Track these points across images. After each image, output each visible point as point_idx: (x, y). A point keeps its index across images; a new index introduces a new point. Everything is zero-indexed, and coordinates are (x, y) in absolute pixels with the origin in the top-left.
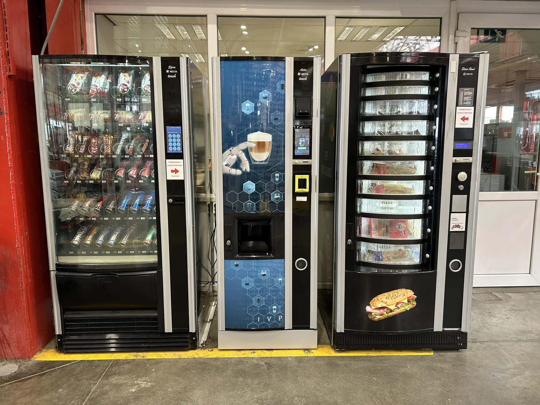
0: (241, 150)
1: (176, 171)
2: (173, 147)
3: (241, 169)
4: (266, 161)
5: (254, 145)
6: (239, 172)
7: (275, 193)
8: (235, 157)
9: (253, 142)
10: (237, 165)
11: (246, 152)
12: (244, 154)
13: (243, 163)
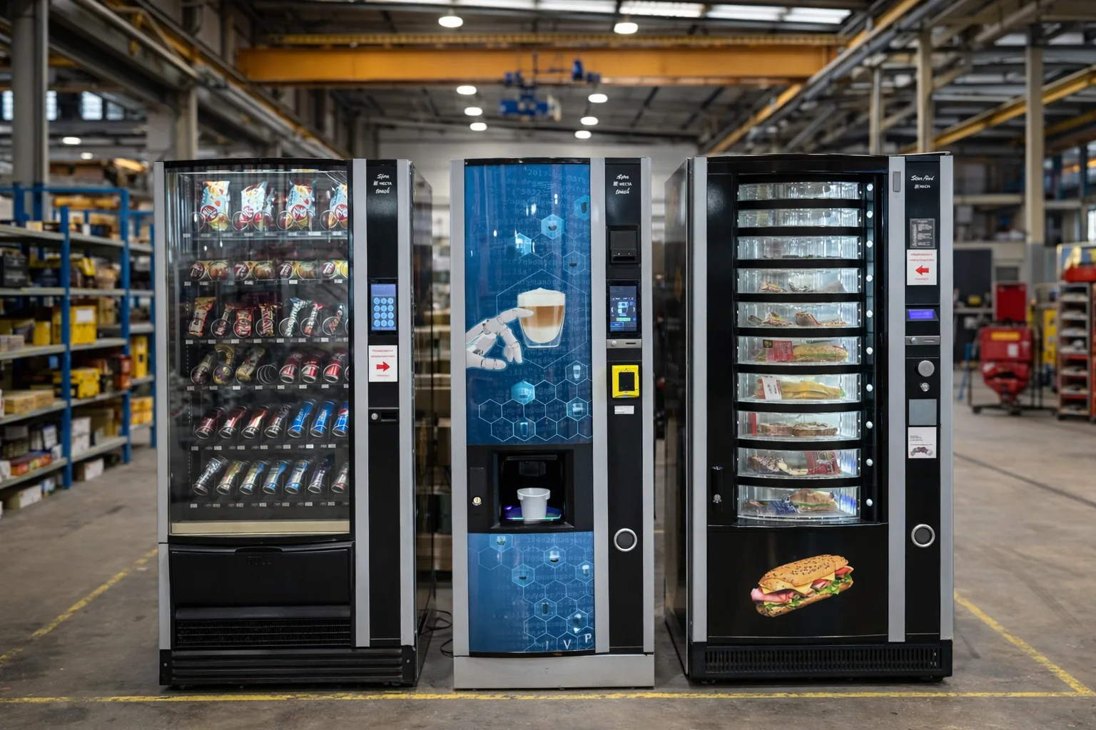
0: (506, 324)
1: (385, 367)
2: (380, 319)
3: (505, 359)
4: (553, 342)
5: (531, 313)
6: (500, 365)
7: (573, 403)
8: (493, 337)
9: (530, 308)
10: (497, 351)
11: (516, 327)
12: (510, 331)
13: (509, 347)
